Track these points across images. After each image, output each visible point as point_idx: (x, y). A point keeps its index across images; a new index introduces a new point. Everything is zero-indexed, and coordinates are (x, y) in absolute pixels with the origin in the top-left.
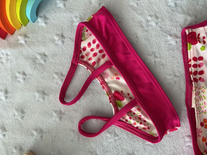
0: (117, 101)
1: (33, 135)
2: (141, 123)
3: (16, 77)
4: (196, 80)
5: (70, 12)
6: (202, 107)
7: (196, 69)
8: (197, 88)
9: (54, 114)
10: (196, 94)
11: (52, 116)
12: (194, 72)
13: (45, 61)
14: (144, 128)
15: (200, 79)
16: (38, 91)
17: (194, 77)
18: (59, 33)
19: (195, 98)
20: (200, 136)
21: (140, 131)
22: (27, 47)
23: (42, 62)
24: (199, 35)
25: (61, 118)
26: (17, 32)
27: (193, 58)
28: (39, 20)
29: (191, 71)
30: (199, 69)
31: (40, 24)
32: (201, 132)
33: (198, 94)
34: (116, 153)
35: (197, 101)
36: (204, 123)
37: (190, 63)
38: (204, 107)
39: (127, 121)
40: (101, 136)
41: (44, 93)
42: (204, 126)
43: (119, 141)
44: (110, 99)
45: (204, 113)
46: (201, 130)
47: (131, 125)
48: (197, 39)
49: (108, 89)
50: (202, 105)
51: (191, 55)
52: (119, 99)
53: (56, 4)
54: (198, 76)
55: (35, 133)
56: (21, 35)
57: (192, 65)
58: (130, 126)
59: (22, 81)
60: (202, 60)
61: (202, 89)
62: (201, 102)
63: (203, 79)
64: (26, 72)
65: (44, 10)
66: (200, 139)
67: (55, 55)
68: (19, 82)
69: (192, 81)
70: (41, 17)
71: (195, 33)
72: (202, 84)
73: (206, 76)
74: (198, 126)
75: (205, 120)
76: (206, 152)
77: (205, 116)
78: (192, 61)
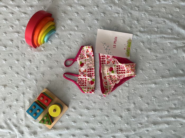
1: (47, 82)
3: (41, 62)
5: (60, 39)
7: (103, 60)
8: (103, 66)
9: (55, 75)
11: (54, 76)
13: (51, 56)
15: (104, 63)
16: (49, 67)
18: (56, 46)
22: (44, 51)
23: (50, 57)
25: (57, 76)
26: (40, 46)
28: (49, 41)
29: (101, 61)
30: (104, 60)
31: (49, 43)
33: (103, 68)
35: (102, 70)
41: (51, 68)
51: (101, 55)
53: (55, 36)
54: (104, 62)
55: (48, 82)
56: (42, 47)
59: (43, 63)
62: (104, 71)
64: (44, 60)
65: (50, 38)
66: (103, 83)
67: (55, 54)
68: (42, 64)
69: (101, 64)
70: (49, 40)
72: (105, 65)
73: (106, 62)
74: (103, 78)
75: (106, 77)
76: (105, 87)
77: (105, 75)
78: (101, 57)
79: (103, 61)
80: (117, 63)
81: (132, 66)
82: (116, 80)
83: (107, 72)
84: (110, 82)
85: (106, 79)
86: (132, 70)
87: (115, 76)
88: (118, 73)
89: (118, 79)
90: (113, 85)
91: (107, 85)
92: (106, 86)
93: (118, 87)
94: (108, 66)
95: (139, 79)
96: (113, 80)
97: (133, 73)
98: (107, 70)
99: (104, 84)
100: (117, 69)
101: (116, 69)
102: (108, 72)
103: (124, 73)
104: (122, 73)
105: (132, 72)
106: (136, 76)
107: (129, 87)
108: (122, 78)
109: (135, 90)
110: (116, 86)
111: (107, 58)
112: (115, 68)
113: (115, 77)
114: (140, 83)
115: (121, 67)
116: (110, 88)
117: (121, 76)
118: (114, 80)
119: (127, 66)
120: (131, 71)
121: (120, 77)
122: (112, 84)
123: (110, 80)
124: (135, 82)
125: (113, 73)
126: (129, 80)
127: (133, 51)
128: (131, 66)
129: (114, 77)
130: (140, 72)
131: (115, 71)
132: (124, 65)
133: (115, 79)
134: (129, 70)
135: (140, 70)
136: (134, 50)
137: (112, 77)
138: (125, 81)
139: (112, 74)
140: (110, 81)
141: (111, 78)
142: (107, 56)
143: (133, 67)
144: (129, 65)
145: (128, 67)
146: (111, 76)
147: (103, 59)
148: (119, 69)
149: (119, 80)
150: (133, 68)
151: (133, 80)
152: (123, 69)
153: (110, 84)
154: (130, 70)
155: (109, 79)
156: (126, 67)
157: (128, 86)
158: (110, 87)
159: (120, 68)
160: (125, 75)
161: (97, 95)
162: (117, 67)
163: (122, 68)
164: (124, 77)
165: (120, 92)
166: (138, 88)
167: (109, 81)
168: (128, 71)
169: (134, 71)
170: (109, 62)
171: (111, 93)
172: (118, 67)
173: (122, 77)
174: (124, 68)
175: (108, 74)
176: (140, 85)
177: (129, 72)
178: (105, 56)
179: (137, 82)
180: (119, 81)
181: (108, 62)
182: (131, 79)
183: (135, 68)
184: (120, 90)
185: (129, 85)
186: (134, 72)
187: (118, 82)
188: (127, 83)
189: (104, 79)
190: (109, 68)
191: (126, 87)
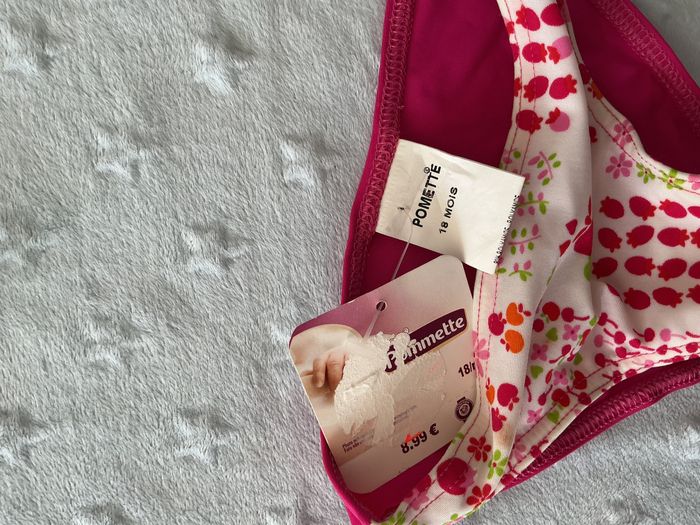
6: (517, 247)
36: (505, 322)
42: (503, 336)
45: (517, 275)
50: (518, 239)
61: (545, 167)
62: (520, 223)
78: (519, 30)
80: (619, 166)
98: (573, 227)
104: (660, 298)
108: (659, 361)
149: (617, 378)
164: (692, 347)
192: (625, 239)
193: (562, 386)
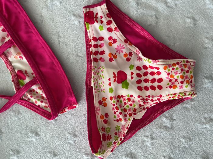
0: (19, 80)
2: (42, 102)
4: (96, 60)
6: (101, 86)
7: (96, 49)
8: (96, 67)
10: (95, 73)
12: (95, 52)
14: (45, 107)
15: (101, 59)
17: (94, 57)
19: (94, 77)
20: (99, 114)
21: (41, 109)
24: (97, 14)
27: (93, 38)
29: (92, 51)
30: (100, 50)
32: (100, 109)
33: (97, 73)
34: (20, 130)
35: (95, 80)
36: (102, 101)
37: (90, 43)
38: (102, 86)
39: (29, 99)
40: (6, 114)
42: (103, 104)
43: (23, 119)
44: (13, 78)
45: (103, 92)
46: (99, 108)
47: (33, 103)
48: (94, 19)
49: (11, 68)
50: (100, 84)
51: (90, 37)
52: (21, 78)
54: (99, 56)
57: (92, 45)
58: (32, 105)
60: (103, 40)
61: (102, 69)
62: (100, 81)
63: (103, 59)
66: (98, 117)
69: (91, 61)
71: (92, 12)
72: (102, 64)
73: (106, 56)
74: (96, 104)
75: (104, 99)
76: (103, 129)
77: (104, 95)
78: (92, 41)
79: (96, 53)
80: (139, 59)
81: (185, 66)
82: (135, 110)
83: (110, 84)
84: (118, 116)
85: (105, 105)
86: (186, 80)
87: (132, 98)
88: (140, 88)
89: (140, 105)
90: (126, 124)
91: (109, 124)
92: (106, 126)
93: (142, 130)
94: (113, 67)
95: (203, 106)
96: (125, 110)
97: (187, 88)
98: (109, 80)
99: (100, 121)
100: (139, 75)
101: (136, 78)
102: (112, 86)
103: (160, 88)
104: (153, 88)
105: (185, 84)
106: (194, 97)
107: (172, 128)
108: (153, 104)
109: (190, 140)
110: (136, 126)
111: (110, 44)
112: (132, 74)
113: (133, 101)
114: (205, 118)
115: (150, 70)
116: (116, 134)
117: (151, 98)
118: (129, 110)
119: (170, 66)
120: (182, 82)
121: (147, 100)
122: (123, 122)
123: (117, 108)
124: (191, 114)
125: (127, 88)
126: (174, 108)
127: (185, 22)
128: (181, 66)
129: (129, 100)
130: (206, 86)
131: (133, 83)
132: (159, 64)
133: (131, 105)
134: (176, 80)
135: (206, 81)
136: (188, 20)
137: (124, 100)
138: (162, 112)
139: (124, 92)
140: (118, 113)
141: (121, 102)
142: (110, 38)
143: (186, 69)
144: (174, 65)
145: (173, 69)
146: (119, 97)
147: (96, 46)
148: (143, 78)
149: (144, 109)
150: (189, 75)
151: (184, 108)
152: (157, 77)
153: (117, 121)
154: (180, 80)
155: (114, 105)
156: (165, 69)
157: (169, 125)
158: (117, 128)
159: (146, 74)
160: (163, 95)
161: (79, 153)
162: (138, 72)
163: (152, 74)
164: (159, 99)
165: (146, 146)
166: (199, 134)
167: (115, 113)
168: (173, 83)
169: (191, 82)
170: (115, 57)
171: (120, 147)
172: (142, 72)
173: (152, 100)
174: (159, 73)
175: (111, 90)
176: (207, 123)
177: (175, 87)
178: (101, 39)
179: (196, 115)
180: (144, 112)
181: (111, 54)
182: (178, 107)
183: (192, 74)
184: (145, 139)
185: (172, 124)
186: (192, 87)
187: (140, 116)
188: (166, 117)
189: (101, 107)
190: (114, 74)
191: (163, 131)
192: (143, 75)
193: (131, 112)
